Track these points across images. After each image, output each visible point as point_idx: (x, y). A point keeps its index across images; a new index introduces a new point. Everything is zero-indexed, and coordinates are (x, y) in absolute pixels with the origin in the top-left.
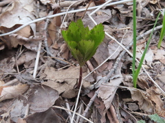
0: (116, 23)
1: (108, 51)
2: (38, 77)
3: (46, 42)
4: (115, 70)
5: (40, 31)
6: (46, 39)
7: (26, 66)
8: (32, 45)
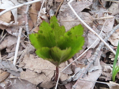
0: (96, 8)
1: (88, 40)
2: (18, 64)
3: (27, 27)
4: (94, 61)
5: (23, 14)
6: (27, 24)
7: (8, 51)
8: (13, 30)
